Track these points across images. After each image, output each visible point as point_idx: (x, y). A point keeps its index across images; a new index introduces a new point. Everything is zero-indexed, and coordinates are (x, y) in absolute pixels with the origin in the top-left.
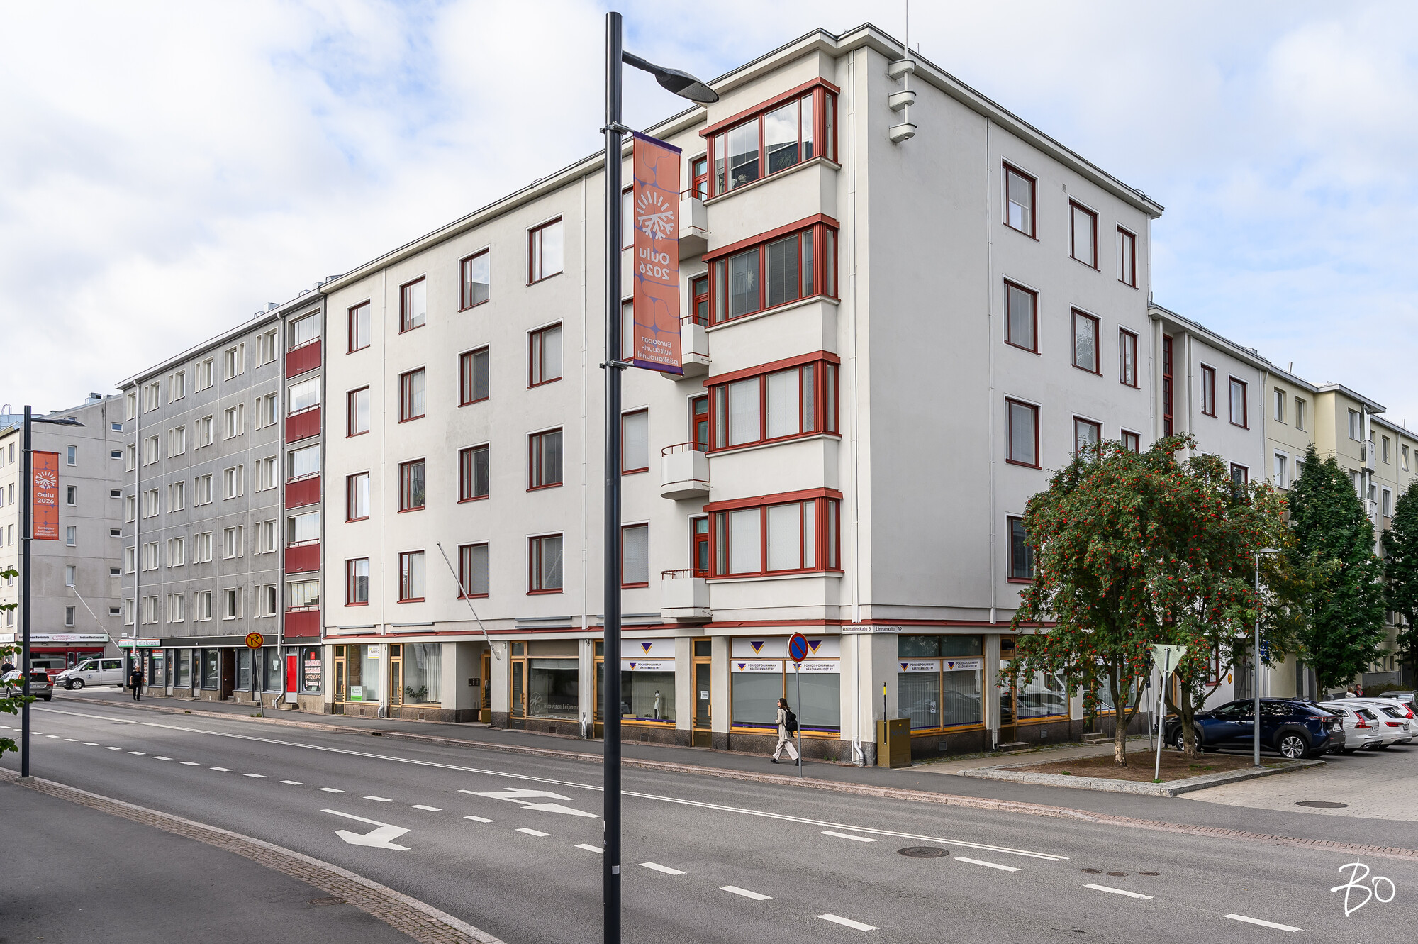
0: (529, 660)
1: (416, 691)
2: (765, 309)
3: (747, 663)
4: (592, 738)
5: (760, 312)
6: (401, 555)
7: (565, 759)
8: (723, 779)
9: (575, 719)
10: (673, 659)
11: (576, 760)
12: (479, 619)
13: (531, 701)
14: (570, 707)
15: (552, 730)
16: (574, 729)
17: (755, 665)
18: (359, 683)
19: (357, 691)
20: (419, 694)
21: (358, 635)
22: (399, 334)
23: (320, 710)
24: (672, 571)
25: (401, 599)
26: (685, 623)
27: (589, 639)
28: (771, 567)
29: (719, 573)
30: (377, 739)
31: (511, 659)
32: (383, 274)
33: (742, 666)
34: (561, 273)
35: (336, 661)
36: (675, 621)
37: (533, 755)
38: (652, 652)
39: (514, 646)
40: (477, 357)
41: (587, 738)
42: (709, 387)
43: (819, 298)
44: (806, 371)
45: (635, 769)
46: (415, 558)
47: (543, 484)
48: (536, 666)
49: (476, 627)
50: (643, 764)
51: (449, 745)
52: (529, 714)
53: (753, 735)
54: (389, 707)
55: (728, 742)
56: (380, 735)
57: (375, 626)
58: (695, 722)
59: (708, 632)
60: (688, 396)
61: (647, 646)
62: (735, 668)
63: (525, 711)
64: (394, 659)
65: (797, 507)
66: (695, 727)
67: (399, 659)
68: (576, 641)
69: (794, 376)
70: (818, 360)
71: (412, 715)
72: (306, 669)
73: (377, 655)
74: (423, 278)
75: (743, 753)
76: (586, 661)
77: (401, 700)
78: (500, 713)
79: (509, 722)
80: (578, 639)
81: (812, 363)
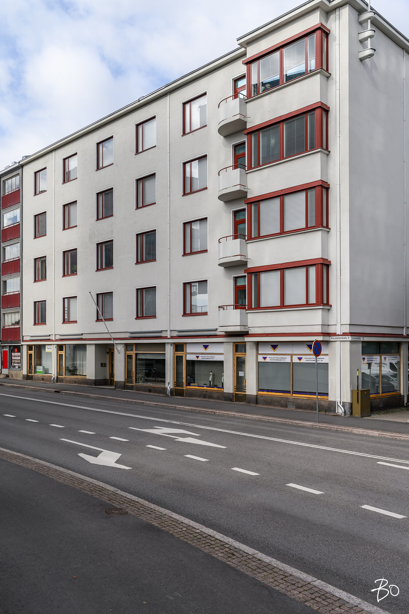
0: (136, 354)
1: (71, 368)
2: (283, 158)
3: (268, 356)
4: (173, 396)
5: (280, 160)
6: (64, 299)
7: (168, 408)
8: (268, 422)
9: (163, 385)
10: (222, 354)
11: (175, 409)
12: (110, 332)
13: (137, 375)
14: (160, 379)
15: (150, 391)
16: (163, 391)
17: (273, 358)
18: (40, 365)
19: (40, 369)
20: (73, 371)
21: (41, 340)
22: (63, 184)
23: (20, 378)
24: (223, 306)
25: (64, 322)
26: (229, 335)
27: (172, 343)
28: (287, 303)
29: (253, 307)
30: (57, 394)
31: (126, 353)
32: (54, 153)
33: (265, 358)
34: (155, 146)
35: (29, 353)
36: (223, 333)
37: (148, 406)
38: (209, 350)
39: (127, 346)
40: (105, 194)
41: (171, 396)
42: (248, 204)
43: (320, 150)
44: (309, 193)
45: (212, 415)
46: (71, 300)
47: (144, 260)
48: (140, 357)
49: (108, 336)
50: (217, 412)
51: (99, 399)
52: (136, 382)
53: (271, 397)
54: (57, 377)
55: (256, 400)
56: (59, 392)
57: (50, 335)
58: (235, 389)
59: (247, 339)
60: (232, 210)
61: (206, 347)
62: (261, 359)
63: (134, 381)
64: (60, 352)
65: (304, 270)
66: (235, 391)
67: (63, 353)
68: (164, 344)
69: (302, 196)
70: (318, 186)
71: (70, 381)
72: (12, 357)
73: (51, 350)
74: (76, 154)
75: (266, 406)
76: (169, 354)
77: (64, 374)
78: (120, 381)
79: (124, 386)
80: (165, 343)
81: (314, 187)
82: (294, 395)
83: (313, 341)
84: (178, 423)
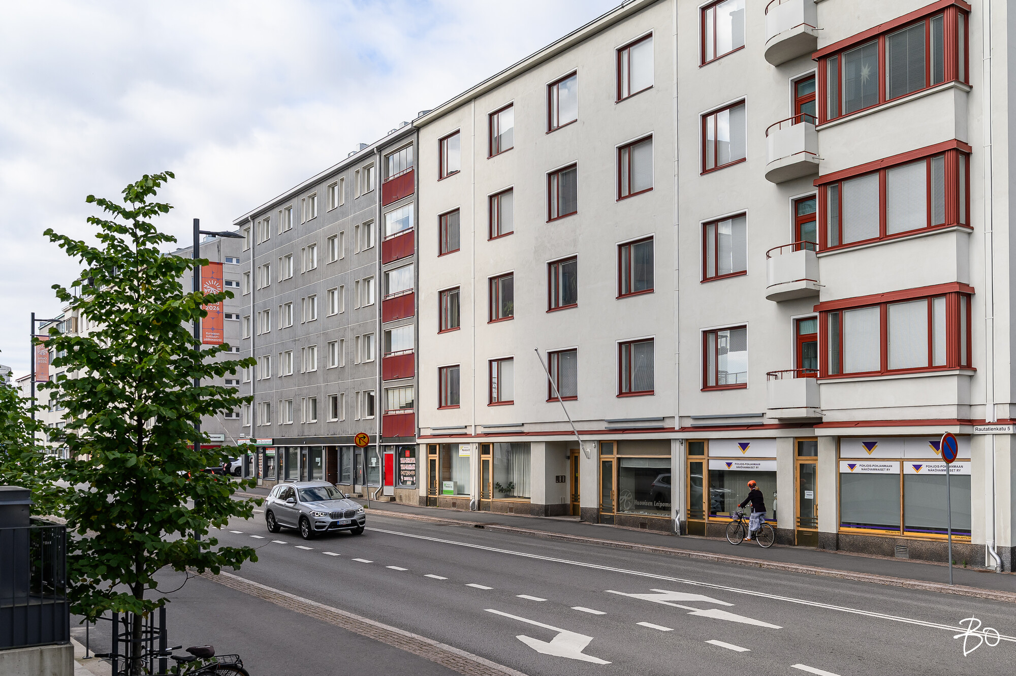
0: (619, 459)
1: (504, 486)
2: (885, 102)
3: (858, 463)
4: (685, 535)
5: (879, 105)
6: (491, 362)
7: (676, 556)
8: (859, 583)
9: (667, 516)
10: (774, 459)
11: (688, 558)
12: (572, 420)
13: (621, 498)
14: (661, 505)
15: (643, 525)
16: (668, 525)
17: (867, 466)
18: (450, 479)
19: (448, 486)
20: (507, 490)
21: (451, 436)
22: (488, 158)
23: (415, 502)
24: (775, 372)
25: (491, 403)
26: (787, 424)
27: (682, 439)
28: (892, 366)
29: (830, 373)
30: (478, 531)
31: (600, 458)
32: (472, 105)
33: (852, 466)
34: (651, 87)
35: (429, 458)
36: (776, 422)
37: (640, 552)
38: (750, 452)
39: (604, 446)
40: (563, 175)
41: (681, 534)
42: (820, 186)
43: (953, 84)
44: (934, 163)
45: (755, 569)
46: (504, 364)
47: (633, 291)
48: (625, 465)
49: (568, 428)
50: (764, 565)
51: (552, 539)
52: (618, 510)
53: (865, 537)
54: (479, 501)
55: (836, 543)
56: (483, 527)
57: (466, 427)
58: (798, 522)
59: (819, 432)
60: (791, 198)
61: (744, 446)
62: (844, 468)
63: (615, 507)
64: (484, 457)
65: (924, 304)
66: (798, 526)
67: (489, 457)
68: (668, 441)
69: (922, 168)
70: (950, 150)
71: (502, 508)
72: (401, 465)
73: (468, 453)
74: (511, 105)
75: (855, 554)
76: (678, 459)
77: (491, 494)
78: (590, 508)
79: (599, 517)
80: (670, 439)
81: (943, 153)
82: (906, 533)
83: (941, 435)
84: (695, 583)
